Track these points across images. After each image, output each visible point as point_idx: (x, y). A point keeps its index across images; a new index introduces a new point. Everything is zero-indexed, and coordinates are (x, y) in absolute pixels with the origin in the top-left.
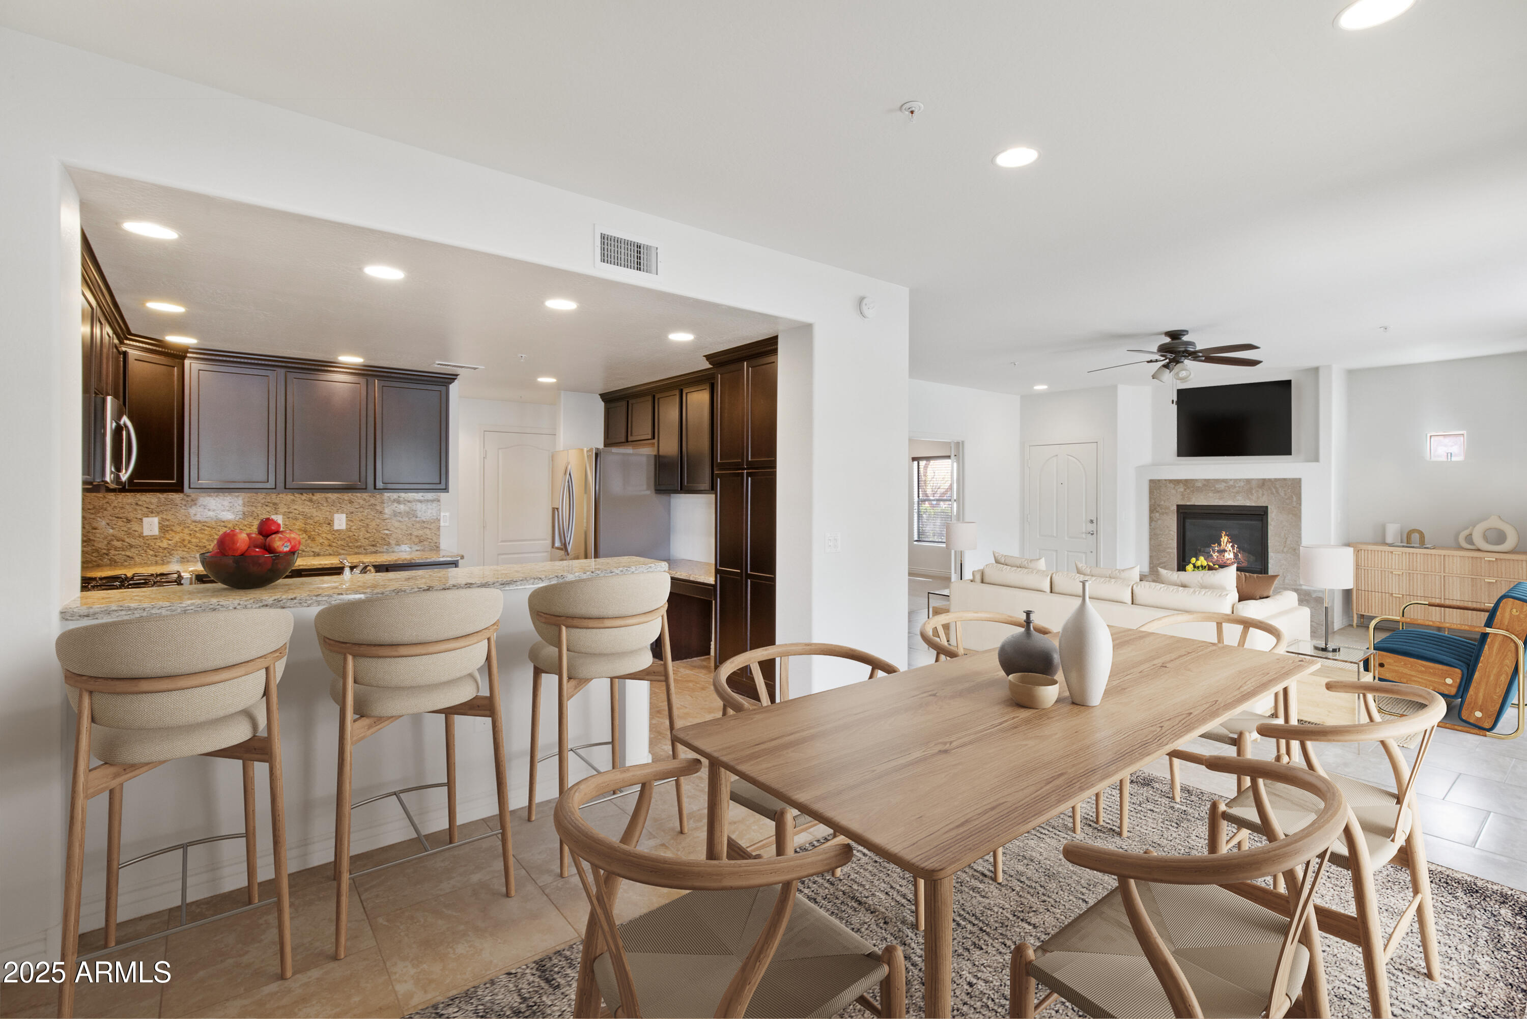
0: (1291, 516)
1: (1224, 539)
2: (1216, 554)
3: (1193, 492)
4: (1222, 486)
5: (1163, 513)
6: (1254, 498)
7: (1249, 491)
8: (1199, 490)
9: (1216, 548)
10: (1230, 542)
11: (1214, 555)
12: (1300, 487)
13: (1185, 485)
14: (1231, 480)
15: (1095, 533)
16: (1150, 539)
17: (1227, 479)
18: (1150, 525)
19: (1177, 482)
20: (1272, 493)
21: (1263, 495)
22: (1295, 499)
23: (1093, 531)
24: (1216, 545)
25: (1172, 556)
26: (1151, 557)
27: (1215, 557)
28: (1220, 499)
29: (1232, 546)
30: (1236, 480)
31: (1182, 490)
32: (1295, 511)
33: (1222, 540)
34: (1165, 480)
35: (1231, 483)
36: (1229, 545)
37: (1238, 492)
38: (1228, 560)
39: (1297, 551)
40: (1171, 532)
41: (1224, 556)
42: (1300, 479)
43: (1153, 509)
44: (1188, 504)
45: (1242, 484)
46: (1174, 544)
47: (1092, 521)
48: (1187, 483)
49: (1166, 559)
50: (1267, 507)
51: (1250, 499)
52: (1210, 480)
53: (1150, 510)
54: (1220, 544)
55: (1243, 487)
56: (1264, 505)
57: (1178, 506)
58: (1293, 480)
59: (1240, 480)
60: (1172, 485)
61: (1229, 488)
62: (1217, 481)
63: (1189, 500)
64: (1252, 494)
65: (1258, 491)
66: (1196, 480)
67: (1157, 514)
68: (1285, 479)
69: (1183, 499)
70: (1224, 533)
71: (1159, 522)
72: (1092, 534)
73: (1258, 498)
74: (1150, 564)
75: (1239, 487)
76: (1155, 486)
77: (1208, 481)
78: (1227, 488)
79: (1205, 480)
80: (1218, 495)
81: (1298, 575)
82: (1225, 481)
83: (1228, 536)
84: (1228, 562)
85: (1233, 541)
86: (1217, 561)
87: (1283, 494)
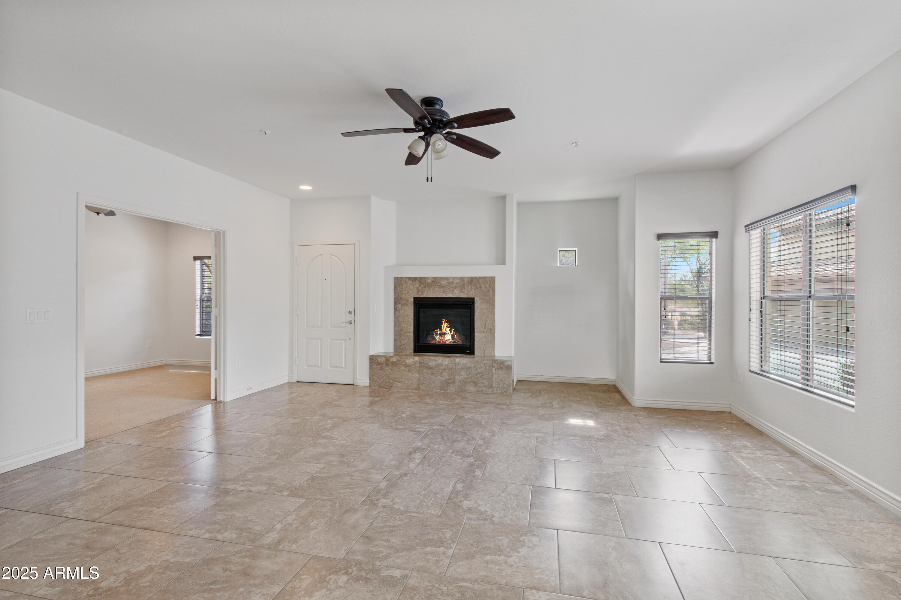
0: (489, 304)
1: (444, 325)
2: (438, 336)
3: (425, 287)
4: (444, 283)
5: (404, 305)
6: (466, 292)
7: (462, 287)
8: (428, 285)
9: (438, 332)
10: (448, 327)
12: (494, 283)
13: (420, 282)
14: (451, 278)
15: (353, 322)
16: (395, 326)
17: (448, 277)
18: (395, 315)
19: (414, 279)
20: (477, 288)
21: (471, 289)
22: (491, 292)
23: (351, 321)
24: (438, 330)
25: (410, 338)
26: (395, 340)
27: (438, 339)
28: (443, 293)
29: (450, 330)
30: (454, 278)
31: (418, 286)
32: (491, 302)
33: (442, 326)
34: (406, 278)
35: (451, 280)
36: (448, 329)
37: (455, 287)
38: (447, 340)
39: (493, 331)
40: (410, 320)
41: (444, 338)
42: (494, 277)
43: (397, 301)
44: (422, 297)
45: (458, 281)
46: (412, 329)
47: (350, 312)
48: (421, 280)
49: (406, 342)
50: (474, 298)
51: (463, 292)
52: (436, 277)
53: (395, 302)
54: (441, 329)
55: (459, 283)
56: (472, 297)
57: (415, 298)
58: (490, 277)
59: (457, 278)
60: (410, 282)
61: (450, 284)
62: (441, 278)
63: (423, 293)
64: (464, 289)
65: (468, 286)
66: (427, 278)
67: (400, 306)
68: (485, 277)
69: (418, 293)
70: (444, 320)
71: (401, 312)
72: (351, 323)
73: (468, 291)
74: (395, 346)
75: (456, 283)
76: (399, 282)
77: (435, 278)
78: (448, 284)
79: (433, 278)
80: (442, 289)
81: (493, 349)
82: (446, 278)
83: (447, 322)
84: (447, 342)
85: (451, 326)
86: (439, 342)
87: (484, 289)
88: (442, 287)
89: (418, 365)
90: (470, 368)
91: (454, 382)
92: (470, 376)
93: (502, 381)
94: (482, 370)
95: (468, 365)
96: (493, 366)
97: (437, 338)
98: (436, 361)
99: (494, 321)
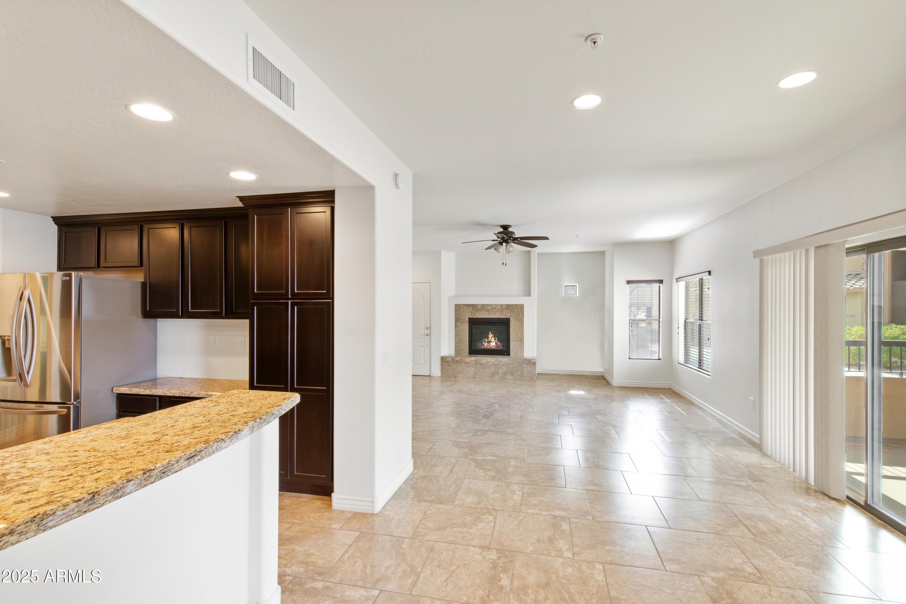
0: (519, 323)
1: (491, 335)
3: (476, 311)
4: (490, 308)
5: (462, 323)
6: (504, 314)
7: (502, 311)
8: (479, 310)
9: (486, 341)
10: (493, 337)
11: (485, 344)
12: (523, 308)
13: (472, 307)
14: (494, 305)
15: (429, 334)
16: (456, 337)
18: (455, 329)
19: (468, 306)
20: (512, 312)
21: (508, 312)
22: (521, 314)
23: (428, 333)
25: (466, 345)
26: (456, 346)
28: (489, 315)
30: (496, 305)
31: (471, 310)
32: (521, 321)
34: (463, 304)
35: (494, 306)
36: (493, 339)
37: (497, 311)
39: (522, 340)
40: (466, 333)
42: (523, 305)
43: (457, 320)
44: (474, 317)
45: (499, 307)
46: (467, 339)
47: (427, 328)
48: (474, 306)
49: (463, 347)
50: (509, 319)
51: (502, 315)
53: (455, 321)
54: (488, 338)
55: (499, 308)
57: (469, 318)
58: (521, 305)
59: (498, 305)
60: (466, 307)
61: (493, 309)
62: (488, 305)
63: (475, 315)
64: (503, 312)
65: (505, 311)
66: (478, 305)
67: (459, 323)
68: (517, 305)
69: (472, 315)
71: (460, 327)
72: (427, 335)
73: (506, 314)
74: (455, 350)
75: (498, 308)
76: (458, 308)
77: (483, 305)
79: (482, 304)
80: (488, 313)
81: (523, 352)
82: (491, 305)
83: (492, 334)
84: (493, 347)
85: (495, 337)
86: (487, 347)
87: (516, 312)
88: (488, 311)
89: (474, 363)
90: (509, 364)
91: (498, 373)
92: (509, 369)
93: (530, 372)
94: (517, 365)
95: (508, 362)
96: (524, 363)
97: (486, 344)
98: (486, 360)
99: (523, 333)
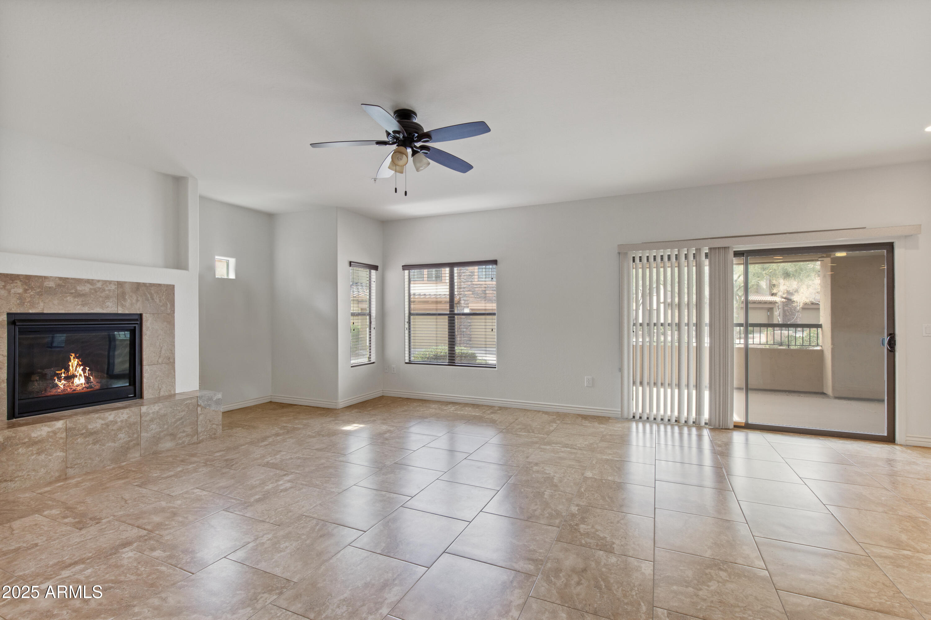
0: (165, 323)
1: (74, 362)
2: (63, 382)
3: (39, 294)
4: (86, 288)
6: (126, 304)
7: (120, 296)
8: (51, 292)
9: (63, 375)
10: (80, 365)
11: (59, 384)
12: (174, 294)
13: (25, 284)
14: (99, 281)
17: (92, 280)
19: (11, 278)
20: (148, 300)
21: (137, 301)
22: (169, 306)
24: (63, 370)
27: (62, 386)
28: (83, 305)
29: (83, 370)
30: (105, 282)
31: (20, 291)
33: (70, 364)
35: (99, 285)
36: (80, 369)
37: (108, 297)
38: (78, 386)
39: (171, 360)
41: (73, 383)
42: (174, 286)
44: (20, 311)
45: (111, 287)
48: (28, 281)
50: (141, 315)
51: (123, 306)
52: (68, 278)
54: (67, 369)
55: (114, 291)
56: (138, 312)
57: (10, 315)
58: (168, 286)
59: (110, 282)
61: (96, 292)
62: (79, 281)
63: (33, 306)
64: (125, 300)
65: (131, 296)
66: (48, 278)
68: (160, 285)
69: (22, 304)
70: (73, 355)
73: (132, 304)
75: (109, 290)
77: (64, 280)
78: (93, 291)
79: (60, 278)
80: (80, 300)
81: (173, 384)
82: (89, 281)
83: (77, 358)
84: (78, 388)
85: (84, 363)
86: (64, 390)
87: (158, 301)
88: (79, 295)
90: (165, 415)
91: (138, 444)
92: (166, 427)
93: (210, 421)
94: (183, 414)
95: (162, 412)
96: (198, 405)
97: (61, 384)
99: (174, 346)
